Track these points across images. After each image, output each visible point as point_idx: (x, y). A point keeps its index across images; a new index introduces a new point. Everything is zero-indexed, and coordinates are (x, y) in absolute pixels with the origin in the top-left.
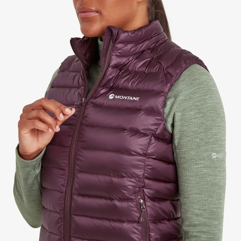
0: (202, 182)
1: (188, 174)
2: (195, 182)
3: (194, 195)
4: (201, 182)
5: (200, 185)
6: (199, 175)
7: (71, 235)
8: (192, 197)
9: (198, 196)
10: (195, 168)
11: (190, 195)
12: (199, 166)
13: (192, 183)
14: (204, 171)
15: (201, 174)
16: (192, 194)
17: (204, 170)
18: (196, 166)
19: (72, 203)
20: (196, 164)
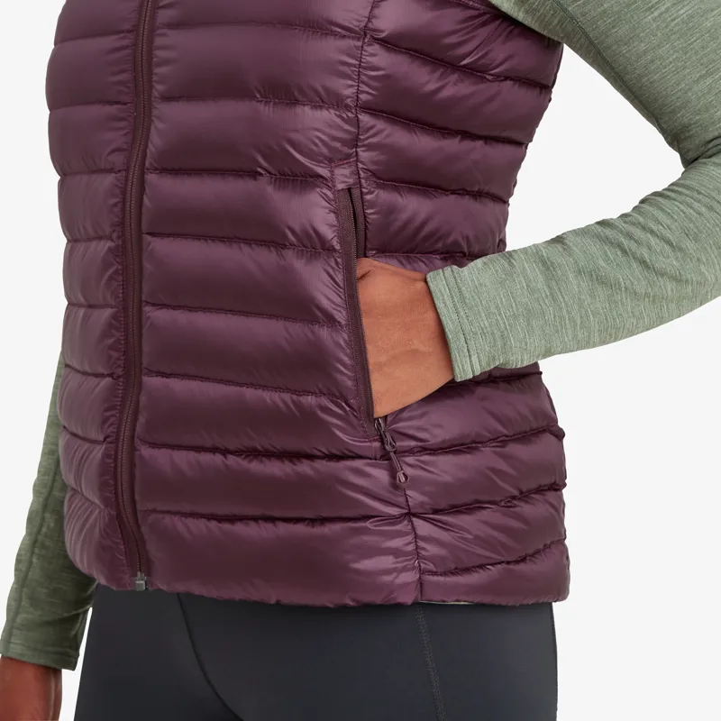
0: (695, 41)
1: (642, 47)
2: (676, 54)
3: (695, 88)
4: (693, 42)
5: (697, 53)
6: (676, 29)
7: (143, 298)
8: (694, 96)
9: (709, 81)
10: (654, 20)
11: (686, 93)
12: (663, 9)
13: (671, 59)
14: (682, 11)
15: (677, 24)
16: (689, 89)
17: (681, 9)
18: (652, 13)
19: (146, 200)
20: (650, 9)
